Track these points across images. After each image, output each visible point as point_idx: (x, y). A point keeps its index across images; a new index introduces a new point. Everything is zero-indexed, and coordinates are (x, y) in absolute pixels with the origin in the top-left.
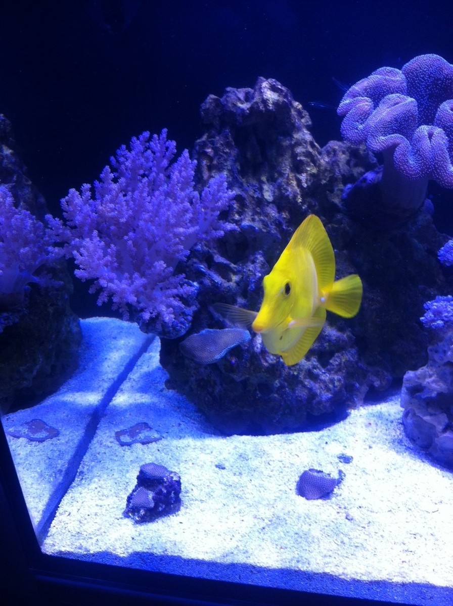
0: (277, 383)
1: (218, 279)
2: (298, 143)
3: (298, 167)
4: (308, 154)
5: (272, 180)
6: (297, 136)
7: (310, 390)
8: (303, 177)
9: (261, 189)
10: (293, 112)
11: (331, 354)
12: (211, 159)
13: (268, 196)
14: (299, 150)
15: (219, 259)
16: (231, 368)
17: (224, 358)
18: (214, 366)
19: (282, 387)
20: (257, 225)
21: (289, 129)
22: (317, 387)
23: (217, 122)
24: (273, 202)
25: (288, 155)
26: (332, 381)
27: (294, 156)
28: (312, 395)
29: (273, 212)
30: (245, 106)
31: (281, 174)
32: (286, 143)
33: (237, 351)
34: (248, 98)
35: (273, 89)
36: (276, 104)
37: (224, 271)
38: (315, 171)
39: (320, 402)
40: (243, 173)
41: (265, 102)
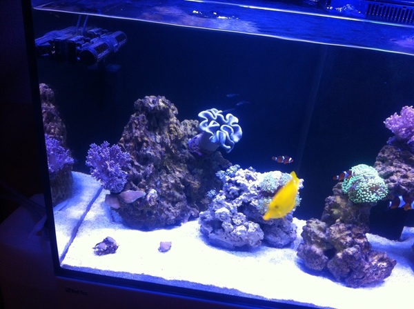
2: (171, 123)
6: (171, 120)
7: (167, 215)
8: (172, 136)
9: (155, 137)
11: (177, 202)
12: (137, 125)
15: (136, 163)
17: (135, 202)
18: (131, 204)
20: (152, 154)
22: (170, 214)
24: (160, 143)
25: (167, 127)
29: (159, 148)
30: (152, 106)
31: (164, 133)
32: (166, 122)
34: (154, 102)
35: (163, 102)
36: (164, 108)
37: (138, 168)
38: (176, 134)
39: (170, 220)
40: (149, 130)
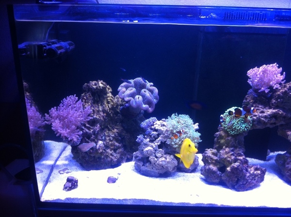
0: (103, 157)
1: (87, 131)
2: (108, 97)
3: (108, 103)
4: (111, 100)
5: (101, 105)
6: (108, 95)
7: (111, 158)
8: (110, 105)
9: (99, 107)
10: (107, 89)
11: (117, 150)
12: (86, 100)
13: (101, 109)
14: (108, 98)
15: (87, 125)
16: (91, 153)
17: (89, 150)
18: (86, 153)
19: (104, 158)
20: (98, 117)
21: (106, 93)
22: (113, 158)
23: (87, 90)
24: (102, 111)
25: (106, 99)
26: (117, 156)
27: (107, 100)
28: (112, 160)
29: (102, 114)
30: (95, 87)
31: (104, 104)
32: (105, 96)
33: (92, 149)
34: (95, 85)
35: (102, 83)
36: (103, 87)
37: (89, 128)
38: (112, 104)
39: (114, 162)
40: (94, 103)
41: (100, 87)
